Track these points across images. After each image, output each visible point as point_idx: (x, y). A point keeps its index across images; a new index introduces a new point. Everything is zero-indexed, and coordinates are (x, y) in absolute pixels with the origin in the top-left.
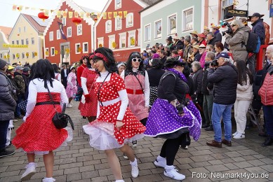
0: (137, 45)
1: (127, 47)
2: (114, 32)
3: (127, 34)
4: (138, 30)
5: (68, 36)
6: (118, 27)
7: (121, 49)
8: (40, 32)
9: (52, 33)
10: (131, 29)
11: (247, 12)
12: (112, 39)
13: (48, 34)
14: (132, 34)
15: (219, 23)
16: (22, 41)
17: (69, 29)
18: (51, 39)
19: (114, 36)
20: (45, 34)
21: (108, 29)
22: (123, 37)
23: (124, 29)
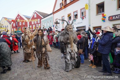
2: (34, 24)
5: (20, 25)
8: (10, 23)
9: (14, 24)
10: (39, 23)
12: (34, 26)
14: (39, 25)
18: (14, 26)
20: (12, 24)
21: (33, 23)
23: (37, 23)
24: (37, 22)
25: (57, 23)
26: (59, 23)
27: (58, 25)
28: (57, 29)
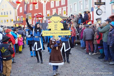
2: (55, 7)
3: (62, 8)
4: (67, 6)
5: (30, 10)
6: (57, 5)
9: (21, 8)
10: (64, 6)
12: (54, 11)
13: (19, 8)
14: (64, 8)
16: (5, 13)
17: (31, 5)
18: (21, 11)
19: (55, 9)
20: (17, 8)
21: (52, 6)
22: (60, 10)
24: (60, 2)
25: (99, 3)
26: (104, 4)
27: (102, 7)
28: (98, 17)
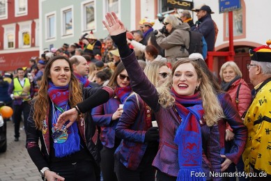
0: (33, 45)
1: (17, 47)
4: (35, 21)
7: (7, 50)
10: (23, 19)
11: (192, 4)
14: (25, 27)
15: (156, 17)
23: (12, 19)
